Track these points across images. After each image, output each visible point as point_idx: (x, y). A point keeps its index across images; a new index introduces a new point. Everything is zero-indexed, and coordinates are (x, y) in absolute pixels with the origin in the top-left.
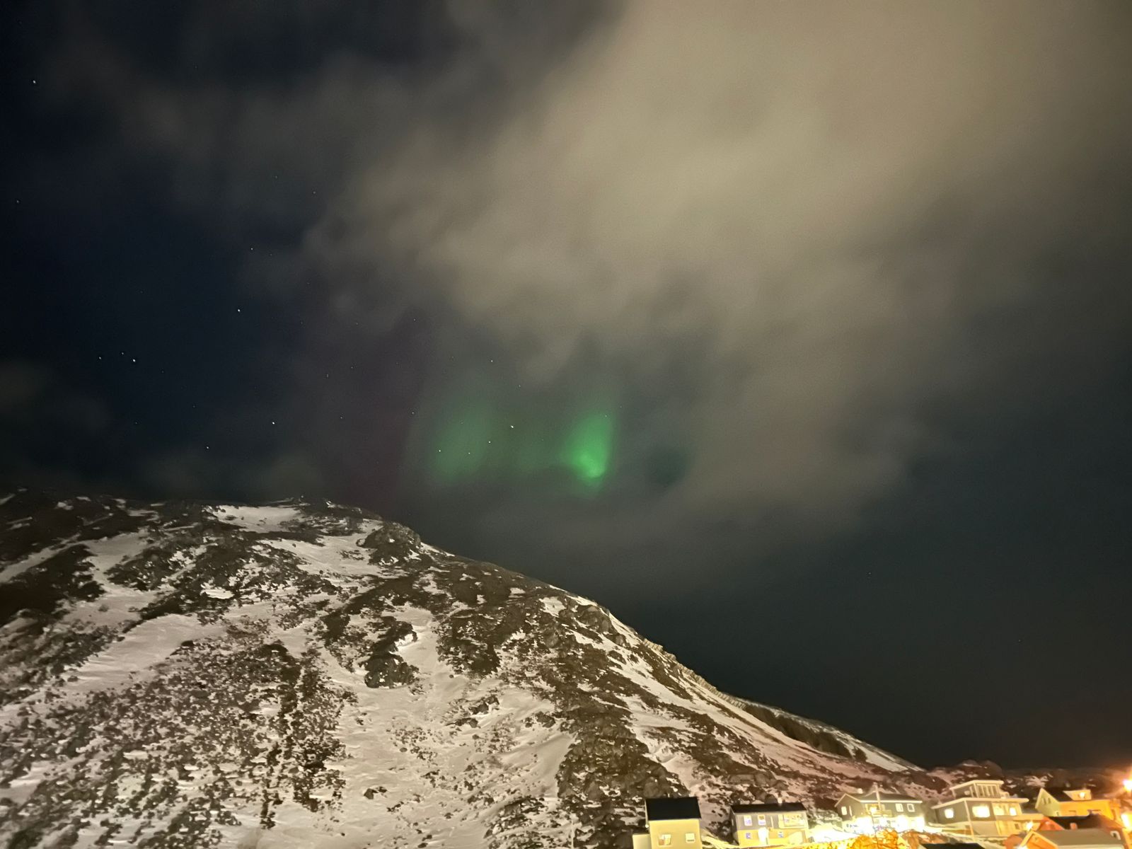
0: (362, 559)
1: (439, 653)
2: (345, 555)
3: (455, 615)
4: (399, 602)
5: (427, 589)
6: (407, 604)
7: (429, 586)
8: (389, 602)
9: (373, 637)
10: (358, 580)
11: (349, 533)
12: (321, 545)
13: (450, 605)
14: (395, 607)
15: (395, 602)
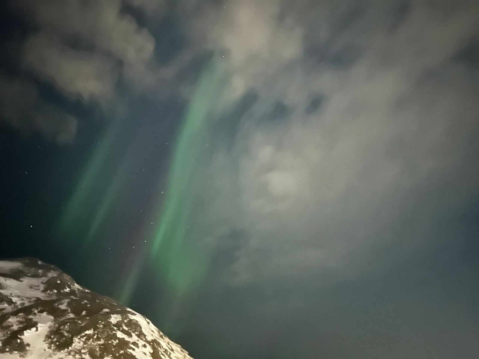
0: (38, 289)
1: (46, 338)
2: (31, 287)
3: (65, 320)
4: (41, 312)
5: (60, 306)
6: (45, 313)
7: (63, 305)
8: (36, 311)
9: (15, 328)
10: (29, 300)
11: (41, 277)
12: (21, 281)
13: (66, 315)
14: (38, 314)
15: (39, 312)
